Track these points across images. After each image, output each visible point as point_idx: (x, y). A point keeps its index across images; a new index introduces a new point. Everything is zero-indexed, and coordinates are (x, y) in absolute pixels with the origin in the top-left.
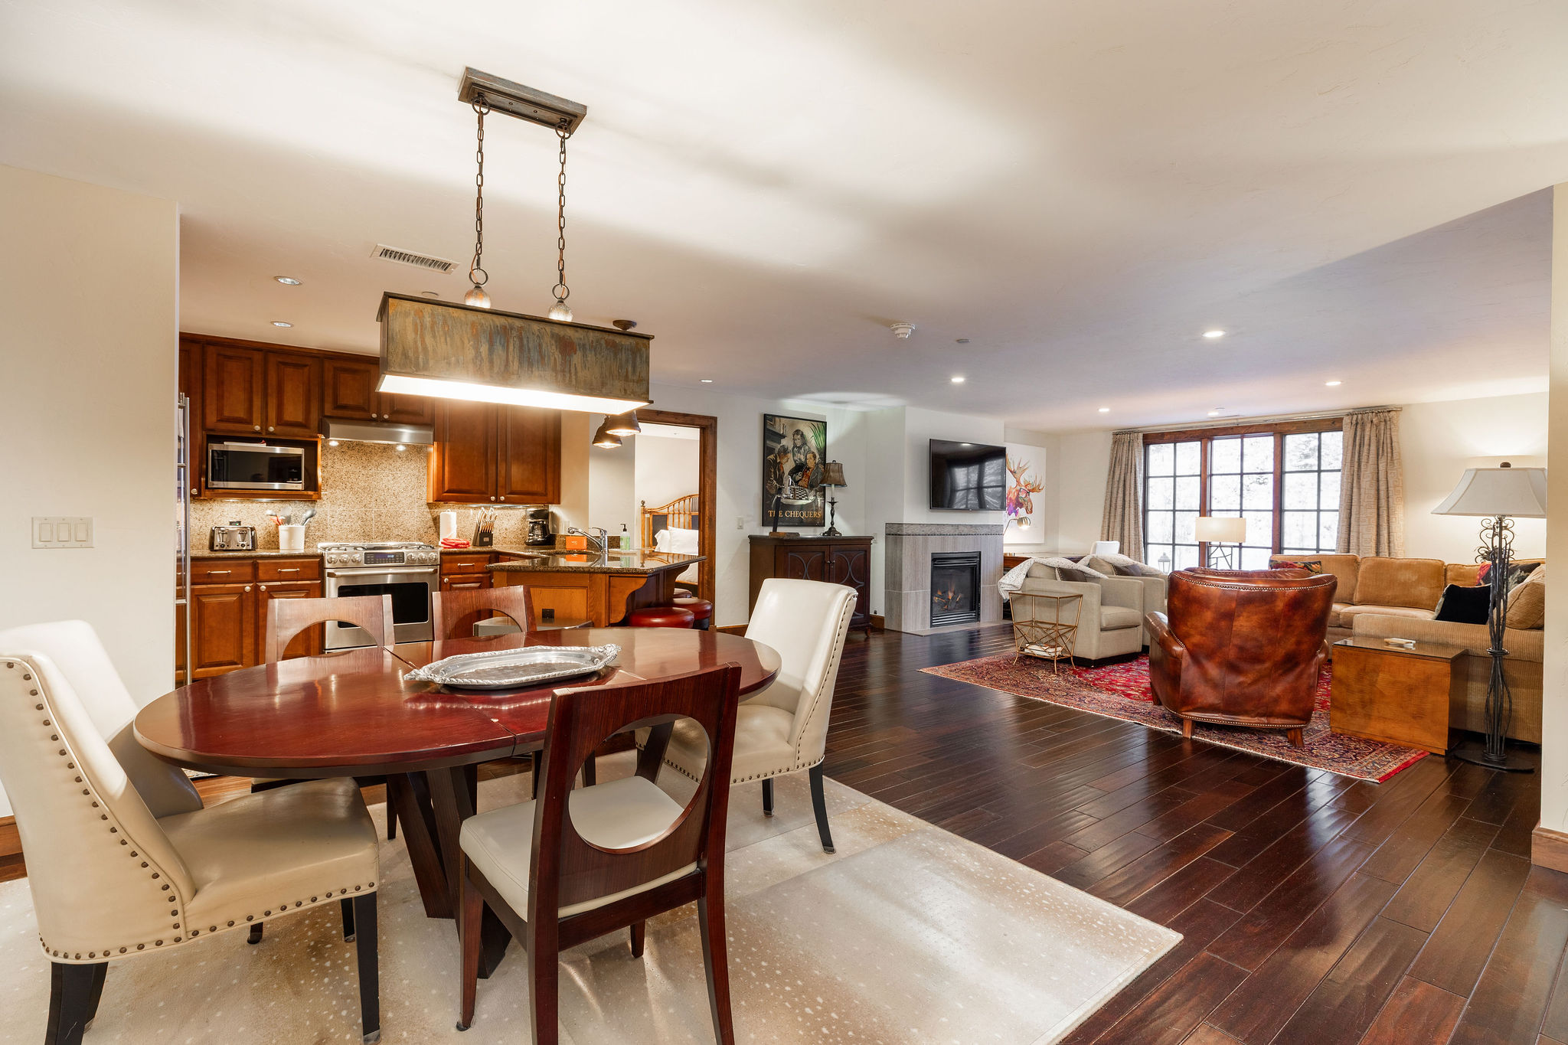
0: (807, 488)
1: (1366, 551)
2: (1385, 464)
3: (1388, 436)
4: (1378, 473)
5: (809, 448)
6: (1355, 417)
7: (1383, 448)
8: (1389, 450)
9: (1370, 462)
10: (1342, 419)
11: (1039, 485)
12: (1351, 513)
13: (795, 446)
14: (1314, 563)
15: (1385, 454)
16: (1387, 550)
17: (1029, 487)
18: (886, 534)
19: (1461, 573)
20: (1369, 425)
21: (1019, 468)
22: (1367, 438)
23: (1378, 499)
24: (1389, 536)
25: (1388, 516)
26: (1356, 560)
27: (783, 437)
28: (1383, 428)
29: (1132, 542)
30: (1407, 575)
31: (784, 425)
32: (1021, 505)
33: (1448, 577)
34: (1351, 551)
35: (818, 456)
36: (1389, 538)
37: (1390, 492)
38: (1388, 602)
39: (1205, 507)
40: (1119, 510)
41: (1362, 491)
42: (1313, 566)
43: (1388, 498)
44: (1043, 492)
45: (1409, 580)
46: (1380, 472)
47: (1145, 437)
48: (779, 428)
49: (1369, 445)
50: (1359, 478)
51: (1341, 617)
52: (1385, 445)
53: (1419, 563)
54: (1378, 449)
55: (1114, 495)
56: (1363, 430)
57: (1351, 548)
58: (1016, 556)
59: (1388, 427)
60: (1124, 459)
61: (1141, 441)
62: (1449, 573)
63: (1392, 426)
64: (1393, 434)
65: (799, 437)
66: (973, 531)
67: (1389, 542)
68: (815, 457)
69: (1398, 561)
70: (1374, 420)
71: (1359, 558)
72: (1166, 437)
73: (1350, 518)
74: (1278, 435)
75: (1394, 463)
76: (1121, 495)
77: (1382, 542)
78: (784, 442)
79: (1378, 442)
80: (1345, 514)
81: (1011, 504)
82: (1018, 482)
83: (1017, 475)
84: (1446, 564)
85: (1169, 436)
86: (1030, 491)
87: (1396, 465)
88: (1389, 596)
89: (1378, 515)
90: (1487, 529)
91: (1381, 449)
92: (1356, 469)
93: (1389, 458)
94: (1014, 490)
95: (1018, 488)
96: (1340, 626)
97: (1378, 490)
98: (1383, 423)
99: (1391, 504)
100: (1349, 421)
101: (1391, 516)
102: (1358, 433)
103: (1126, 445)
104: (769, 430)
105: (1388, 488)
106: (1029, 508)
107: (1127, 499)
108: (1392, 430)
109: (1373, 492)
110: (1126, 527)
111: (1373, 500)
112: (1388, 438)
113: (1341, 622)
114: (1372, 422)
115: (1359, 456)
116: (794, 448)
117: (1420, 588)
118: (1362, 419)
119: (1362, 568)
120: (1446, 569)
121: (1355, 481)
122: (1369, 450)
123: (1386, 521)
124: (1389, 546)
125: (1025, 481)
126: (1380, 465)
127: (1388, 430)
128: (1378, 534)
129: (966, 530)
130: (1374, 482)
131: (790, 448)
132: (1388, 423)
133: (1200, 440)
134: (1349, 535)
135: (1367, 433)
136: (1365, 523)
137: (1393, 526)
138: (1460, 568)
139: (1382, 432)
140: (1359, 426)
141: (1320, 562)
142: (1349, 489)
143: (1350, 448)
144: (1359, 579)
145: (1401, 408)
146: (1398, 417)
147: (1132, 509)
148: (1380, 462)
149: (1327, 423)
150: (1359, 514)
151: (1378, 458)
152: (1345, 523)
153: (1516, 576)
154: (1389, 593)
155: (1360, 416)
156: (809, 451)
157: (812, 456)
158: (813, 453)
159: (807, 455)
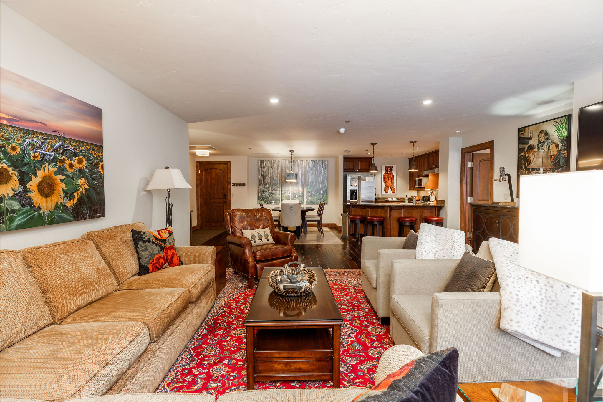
5: (552, 140)
13: (540, 142)
27: (531, 139)
31: (531, 130)
35: (560, 145)
48: (527, 134)
65: (543, 135)
68: (557, 146)
78: (531, 142)
104: (522, 137)
131: (536, 145)
156: (552, 142)
157: (554, 145)
158: (555, 144)
159: (550, 146)
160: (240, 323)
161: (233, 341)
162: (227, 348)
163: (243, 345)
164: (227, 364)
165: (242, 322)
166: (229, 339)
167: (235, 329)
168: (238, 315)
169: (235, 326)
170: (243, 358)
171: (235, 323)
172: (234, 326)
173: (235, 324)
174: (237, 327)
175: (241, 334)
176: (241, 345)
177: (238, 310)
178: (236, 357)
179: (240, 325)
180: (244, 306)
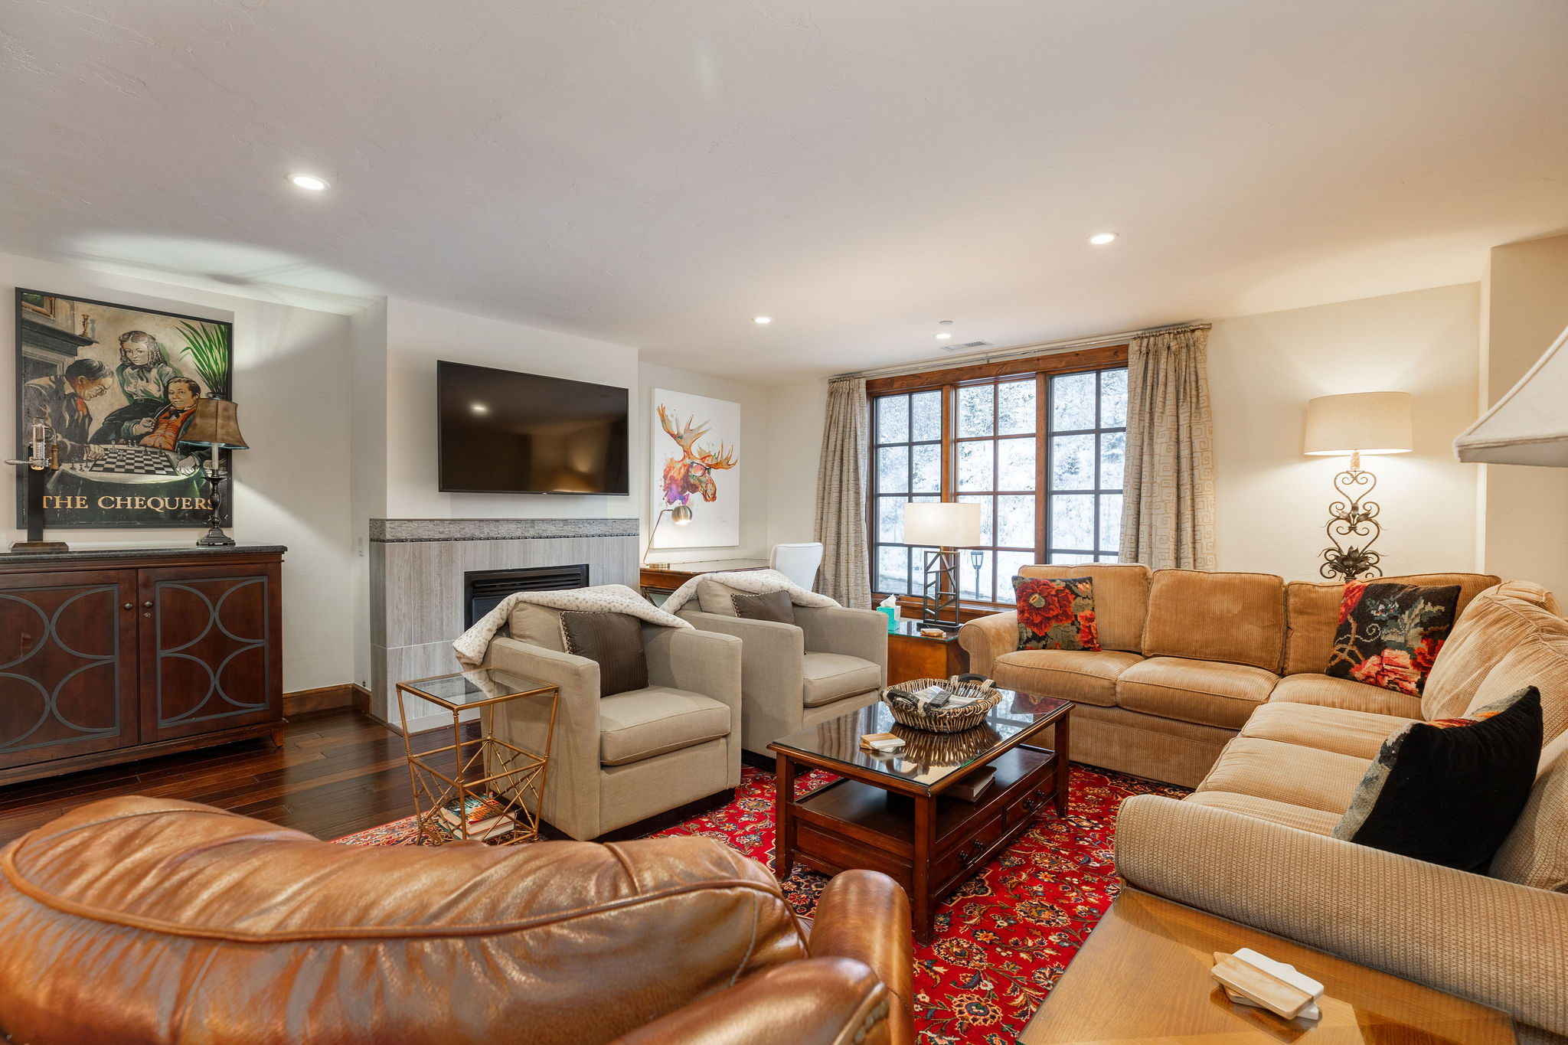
0: (173, 451)
1: (1160, 560)
2: (1188, 414)
3: (1192, 369)
4: (1178, 430)
5: (176, 371)
6: (1145, 341)
7: (1185, 389)
8: (1194, 392)
9: (1167, 413)
10: (1126, 347)
11: (728, 459)
12: (1140, 495)
13: (128, 364)
14: (1081, 581)
15: (1189, 399)
16: (1191, 556)
17: (709, 461)
18: (371, 540)
19: (1312, 599)
20: (1165, 354)
21: (688, 430)
22: (1162, 374)
23: (1179, 472)
24: (1194, 531)
25: (1193, 499)
26: (1145, 574)
27: (85, 342)
28: (1184, 357)
29: (852, 543)
30: (1225, 605)
32: (694, 489)
33: (1291, 607)
34: (1140, 560)
35: (205, 388)
36: (1194, 535)
37: (1195, 459)
38: (1195, 652)
39: (947, 489)
40: (835, 496)
41: (1156, 458)
42: (1080, 586)
43: (1192, 470)
44: (736, 470)
45: (1228, 611)
46: (1181, 428)
47: (870, 385)
48: (64, 320)
49: (1166, 385)
50: (1151, 439)
51: (1118, 689)
52: (1188, 384)
53: (1244, 582)
54: (1178, 392)
55: (829, 473)
56: (1157, 362)
57: (1140, 550)
58: (673, 569)
59: (1192, 356)
60: (841, 419)
61: (863, 390)
62: (1291, 600)
63: (1198, 354)
64: (1198, 366)
65: (140, 346)
66: (569, 530)
67: (1194, 542)
68: (194, 388)
69: (1210, 578)
70: (1172, 344)
71: (1150, 573)
72: (897, 385)
73: (1139, 503)
74: (1041, 376)
75: (1200, 413)
76: (836, 472)
77: (1184, 542)
78: (88, 353)
79: (1178, 380)
80: (1132, 498)
81: (674, 487)
82: (687, 453)
83: (686, 442)
84: (1286, 583)
85: (900, 383)
86: (711, 466)
87: (1203, 416)
88: (1197, 641)
89: (1179, 497)
90: (1338, 518)
91: (1182, 390)
92: (1147, 425)
93: (1194, 405)
94: (680, 465)
95: (688, 461)
96: (1117, 706)
97: (1178, 457)
98: (1184, 350)
99: (1197, 481)
100: (1137, 348)
101: (1197, 500)
102: (1150, 367)
103: (844, 396)
104: (34, 325)
105: (1192, 454)
106: (710, 492)
107: (845, 479)
108: (1198, 359)
109: (1171, 460)
110: (844, 520)
111: (1171, 474)
112: (1193, 373)
113: (1119, 698)
114: (1169, 348)
115: (1151, 404)
116: (123, 368)
117: (1246, 627)
118: (1155, 344)
119: (1155, 589)
120: (1286, 592)
121: (1145, 444)
122: (1165, 392)
123: (1190, 508)
124: (1194, 548)
125: (701, 451)
126: (1181, 417)
127: (1192, 360)
128: (1179, 529)
129: (552, 530)
130: (1173, 443)
131: (111, 368)
132: (1192, 349)
133: (939, 388)
134: (1138, 530)
135: (1163, 366)
136: (1159, 512)
137: (1200, 515)
138: (1309, 590)
139: (1184, 364)
140: (1151, 356)
141: (1090, 579)
142: (1138, 456)
143: (1139, 390)
144: (1150, 609)
145: (1211, 324)
146: (1205, 339)
147: (852, 493)
148: (1181, 411)
149: (1107, 354)
150: (1151, 496)
151: (1177, 406)
152: (1132, 512)
153: (1417, 611)
154: (1197, 637)
155: (1152, 339)
156: (177, 377)
157: (185, 386)
158: (187, 382)
159: (168, 383)
160: (1030, 943)
161: (1069, 899)
162: (1088, 888)
163: (1046, 880)
164: (1092, 859)
165: (1023, 944)
166: (1080, 908)
167: (1056, 930)
168: (1029, 978)
169: (1050, 938)
170: (1057, 858)
171: (1047, 951)
172: (1054, 938)
173: (1051, 945)
174: (1046, 932)
175: (1043, 906)
176: (1053, 881)
177: (1016, 1008)
178: (1070, 864)
179: (1033, 937)
180: (980, 1021)
